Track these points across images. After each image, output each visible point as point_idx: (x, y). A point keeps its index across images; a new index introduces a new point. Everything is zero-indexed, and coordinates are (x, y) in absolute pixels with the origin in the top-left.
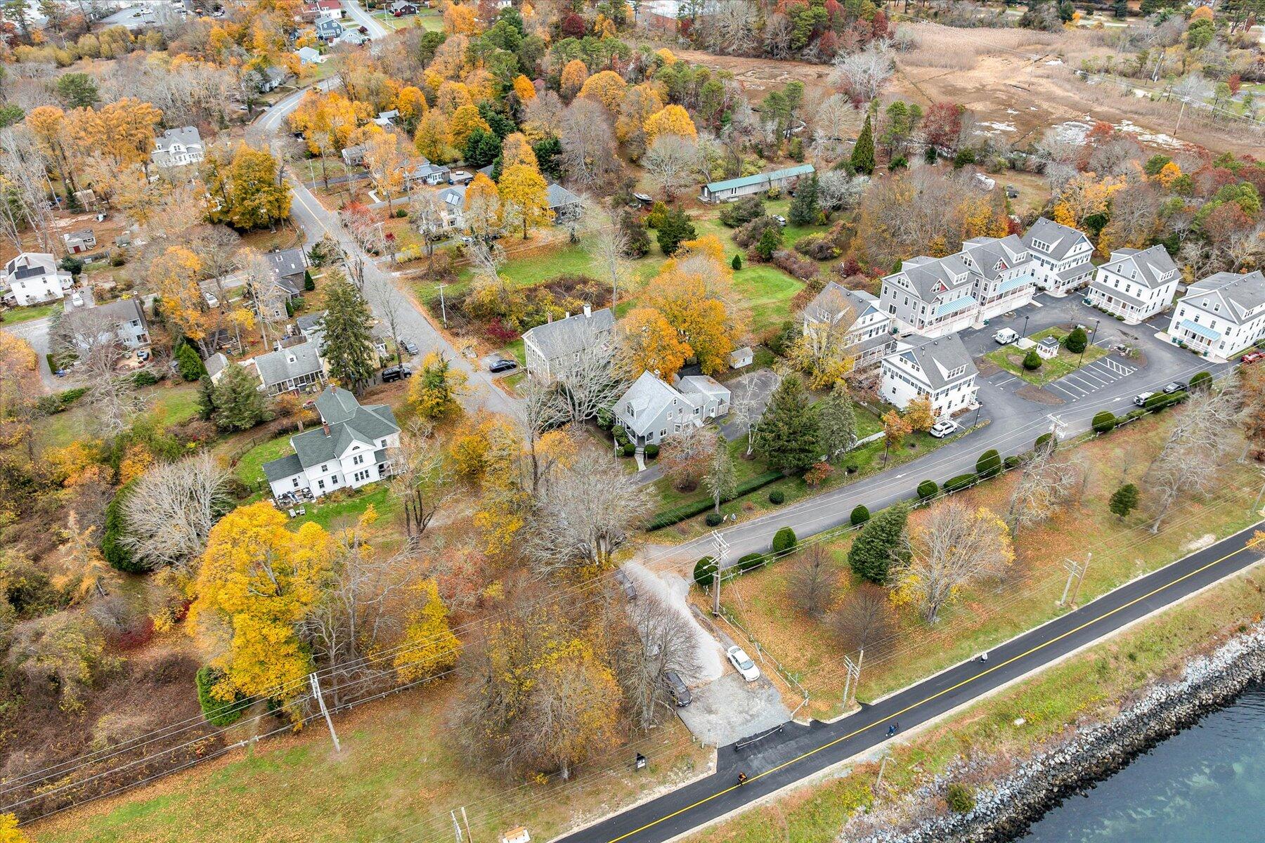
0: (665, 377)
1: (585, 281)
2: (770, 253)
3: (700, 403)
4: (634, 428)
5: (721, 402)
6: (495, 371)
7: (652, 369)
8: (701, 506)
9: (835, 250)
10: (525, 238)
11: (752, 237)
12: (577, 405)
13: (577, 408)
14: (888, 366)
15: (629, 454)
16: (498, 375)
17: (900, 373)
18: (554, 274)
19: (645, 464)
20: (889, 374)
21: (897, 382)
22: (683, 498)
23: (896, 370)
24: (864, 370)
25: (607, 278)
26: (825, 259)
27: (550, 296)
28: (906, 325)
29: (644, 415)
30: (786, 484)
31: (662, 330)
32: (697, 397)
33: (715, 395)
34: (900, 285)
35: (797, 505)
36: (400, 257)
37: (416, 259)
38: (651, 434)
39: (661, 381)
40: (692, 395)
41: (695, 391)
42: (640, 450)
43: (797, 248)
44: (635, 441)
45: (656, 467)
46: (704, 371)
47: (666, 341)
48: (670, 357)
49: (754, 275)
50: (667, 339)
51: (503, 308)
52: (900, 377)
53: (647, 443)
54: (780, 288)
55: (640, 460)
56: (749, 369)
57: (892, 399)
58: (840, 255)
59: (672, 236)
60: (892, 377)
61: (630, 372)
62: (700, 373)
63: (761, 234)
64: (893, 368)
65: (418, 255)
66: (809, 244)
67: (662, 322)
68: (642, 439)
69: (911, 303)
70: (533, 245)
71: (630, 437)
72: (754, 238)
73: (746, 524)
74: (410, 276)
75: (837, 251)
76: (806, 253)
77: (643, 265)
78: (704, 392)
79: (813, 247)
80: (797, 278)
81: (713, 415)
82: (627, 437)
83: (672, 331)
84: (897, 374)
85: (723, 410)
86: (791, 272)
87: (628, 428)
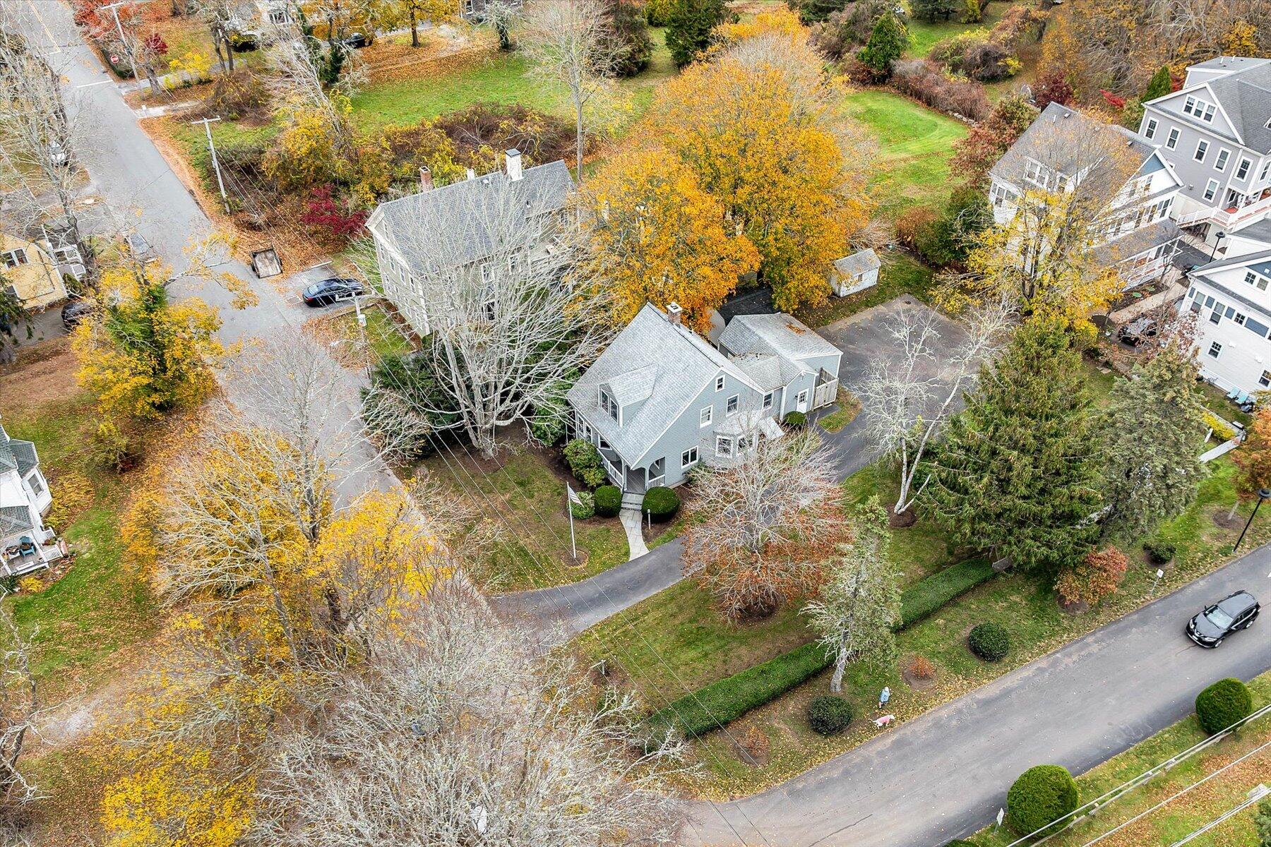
0: (691, 318)
1: (520, 116)
2: (887, 64)
3: (776, 383)
4: (619, 447)
5: (822, 378)
6: (312, 303)
7: (661, 300)
8: (795, 670)
9: (1010, 61)
10: (415, 44)
11: (850, 36)
12: (477, 393)
13: (478, 398)
14: (1207, 291)
15: (608, 512)
16: (319, 313)
17: (1239, 309)
18: (462, 106)
19: (647, 538)
20: (1207, 312)
21: (1227, 331)
22: (743, 641)
23: (1228, 302)
24: (1129, 299)
25: (565, 108)
26: (993, 79)
27: (447, 145)
28: (1193, 203)
29: (643, 416)
30: (1003, 596)
31: (687, 200)
32: (768, 366)
33: (809, 362)
34: (1191, 115)
35: (1043, 662)
36: (167, 80)
37: (200, 82)
38: (660, 462)
39: (684, 330)
40: (757, 363)
41: (761, 351)
42: (633, 500)
43: (936, 58)
44: (620, 480)
45: (674, 547)
46: (781, 302)
47: (696, 231)
48: (707, 270)
49: (858, 108)
50: (698, 224)
51: (340, 166)
52: (1240, 319)
53: (649, 482)
54: (913, 133)
55: (631, 524)
56: (869, 298)
57: (1209, 369)
58: (1018, 72)
59: (694, 31)
60: (1215, 319)
61: (605, 308)
62: (769, 308)
63: (867, 29)
64: (1219, 298)
65: (203, 75)
66: (958, 50)
67: (686, 185)
68: (636, 475)
69: (1212, 154)
70: (427, 57)
71: (610, 467)
72: (854, 38)
73: (919, 727)
74: (180, 114)
75: (1014, 63)
76: (955, 68)
77: (639, 90)
78: (785, 353)
79: (968, 54)
80: (944, 112)
81: (802, 408)
82: (600, 467)
83: (710, 204)
84: (1230, 313)
85: (827, 393)
86: (929, 102)
87: (604, 444)
